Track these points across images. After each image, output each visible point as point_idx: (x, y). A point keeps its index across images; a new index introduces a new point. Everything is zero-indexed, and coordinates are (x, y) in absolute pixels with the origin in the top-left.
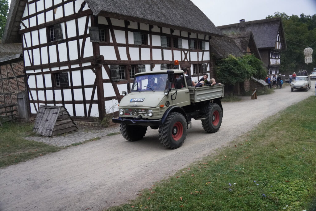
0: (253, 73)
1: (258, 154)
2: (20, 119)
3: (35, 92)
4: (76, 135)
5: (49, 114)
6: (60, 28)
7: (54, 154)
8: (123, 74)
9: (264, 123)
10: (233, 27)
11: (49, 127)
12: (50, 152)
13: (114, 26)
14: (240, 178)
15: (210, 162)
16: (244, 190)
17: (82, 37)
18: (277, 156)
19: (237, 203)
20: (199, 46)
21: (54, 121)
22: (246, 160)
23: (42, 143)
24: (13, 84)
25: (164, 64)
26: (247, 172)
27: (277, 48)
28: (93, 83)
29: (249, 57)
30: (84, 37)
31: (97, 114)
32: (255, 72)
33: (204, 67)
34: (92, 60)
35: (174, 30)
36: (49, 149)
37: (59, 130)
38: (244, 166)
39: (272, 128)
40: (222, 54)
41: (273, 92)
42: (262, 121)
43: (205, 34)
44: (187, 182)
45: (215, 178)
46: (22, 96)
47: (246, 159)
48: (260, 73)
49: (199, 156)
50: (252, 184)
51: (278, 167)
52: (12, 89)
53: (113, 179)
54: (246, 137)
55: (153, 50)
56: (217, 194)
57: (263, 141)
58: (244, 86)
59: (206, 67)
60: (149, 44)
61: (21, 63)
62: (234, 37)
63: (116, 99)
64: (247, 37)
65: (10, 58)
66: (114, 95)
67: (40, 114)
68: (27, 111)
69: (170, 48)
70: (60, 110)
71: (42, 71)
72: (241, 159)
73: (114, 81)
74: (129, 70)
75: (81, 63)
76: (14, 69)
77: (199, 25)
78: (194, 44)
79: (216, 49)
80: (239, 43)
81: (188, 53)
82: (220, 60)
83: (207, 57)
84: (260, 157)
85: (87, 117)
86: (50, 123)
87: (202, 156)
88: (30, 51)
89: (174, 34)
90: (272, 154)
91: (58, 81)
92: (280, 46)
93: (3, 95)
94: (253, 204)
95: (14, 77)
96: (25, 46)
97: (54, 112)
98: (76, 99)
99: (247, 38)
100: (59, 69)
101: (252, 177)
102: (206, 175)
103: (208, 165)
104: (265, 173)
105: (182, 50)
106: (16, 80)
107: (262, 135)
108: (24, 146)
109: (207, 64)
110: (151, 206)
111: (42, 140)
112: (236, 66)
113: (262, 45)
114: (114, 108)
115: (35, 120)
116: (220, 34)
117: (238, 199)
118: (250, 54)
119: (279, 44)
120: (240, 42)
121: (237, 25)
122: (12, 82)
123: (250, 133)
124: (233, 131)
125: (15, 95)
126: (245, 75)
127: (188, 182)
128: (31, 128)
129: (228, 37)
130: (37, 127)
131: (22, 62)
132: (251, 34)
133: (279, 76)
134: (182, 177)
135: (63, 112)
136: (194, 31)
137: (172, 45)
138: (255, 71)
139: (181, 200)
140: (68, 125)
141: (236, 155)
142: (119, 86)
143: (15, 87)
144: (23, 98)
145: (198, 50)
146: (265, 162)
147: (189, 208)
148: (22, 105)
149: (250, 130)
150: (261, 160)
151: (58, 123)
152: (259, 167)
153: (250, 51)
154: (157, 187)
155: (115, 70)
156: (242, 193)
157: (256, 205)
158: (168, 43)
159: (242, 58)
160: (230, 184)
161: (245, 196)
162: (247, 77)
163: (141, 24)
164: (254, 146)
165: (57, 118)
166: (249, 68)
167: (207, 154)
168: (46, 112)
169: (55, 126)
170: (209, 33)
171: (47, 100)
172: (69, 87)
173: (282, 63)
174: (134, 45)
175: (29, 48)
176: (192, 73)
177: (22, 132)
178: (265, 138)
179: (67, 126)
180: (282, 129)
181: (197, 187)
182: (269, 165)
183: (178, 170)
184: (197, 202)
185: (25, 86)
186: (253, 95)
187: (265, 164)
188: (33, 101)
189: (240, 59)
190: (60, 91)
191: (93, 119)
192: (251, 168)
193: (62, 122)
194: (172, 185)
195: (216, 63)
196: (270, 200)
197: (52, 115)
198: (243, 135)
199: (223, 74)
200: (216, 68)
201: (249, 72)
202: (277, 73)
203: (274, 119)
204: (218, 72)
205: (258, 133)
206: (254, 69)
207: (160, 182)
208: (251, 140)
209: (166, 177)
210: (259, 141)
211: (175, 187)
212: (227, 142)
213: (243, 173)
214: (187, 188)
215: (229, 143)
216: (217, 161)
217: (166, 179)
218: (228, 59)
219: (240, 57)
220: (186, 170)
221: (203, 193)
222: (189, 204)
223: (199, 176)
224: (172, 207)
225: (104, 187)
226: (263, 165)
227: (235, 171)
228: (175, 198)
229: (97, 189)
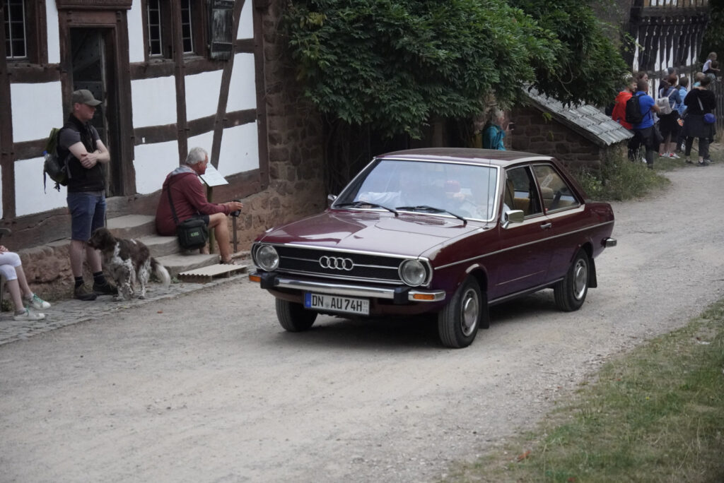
0: (533, 62)
9: (620, 382)
32: (552, 56)
33: (218, 13)
39: (677, 412)
41: (664, 183)
42: (607, 369)
48: (577, 60)
54: (511, 468)
107: (617, 458)
112: (425, 8)
123: (536, 443)
124: (425, 428)
138: (551, 50)
149: (532, 426)
162: (495, 85)
176: (137, 53)
178: (638, 475)
198: (487, 454)
199: (345, 65)
200: (299, 23)
201: (514, 56)
202: (684, 62)
203: (685, 358)
204: (311, 49)
205: (585, 443)
206: (545, 36)
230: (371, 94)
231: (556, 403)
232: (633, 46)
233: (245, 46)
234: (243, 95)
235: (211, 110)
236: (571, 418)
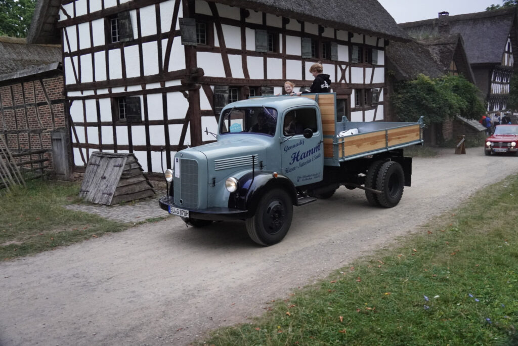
0: (460, 108)
1: (473, 249)
2: (56, 174)
3: (83, 128)
4: (151, 205)
5: (107, 166)
6: (127, 20)
7: (116, 234)
9: (481, 196)
10: (426, 25)
11: (108, 188)
12: (110, 231)
13: (221, 18)
14: (443, 288)
15: (388, 259)
16: (451, 310)
17: (166, 36)
18: (507, 254)
19: (440, 331)
20: (366, 58)
21: (116, 179)
22: (452, 258)
23: (95, 215)
24: (45, 114)
25: (305, 87)
26: (455, 278)
27: (506, 64)
28: (183, 116)
29: (453, 79)
30: (171, 36)
32: (465, 107)
33: (374, 95)
34: (184, 77)
35: (325, 28)
36: (108, 227)
37: (124, 195)
38: (448, 268)
39: (497, 205)
40: (407, 73)
42: (478, 193)
43: (379, 35)
45: (399, 287)
46: (60, 136)
47: (452, 256)
48: (472, 108)
49: (369, 247)
50: (465, 300)
51: (511, 273)
52: (43, 123)
53: (221, 281)
54: (449, 218)
55: (288, 61)
56: (404, 314)
57: (480, 227)
58: (443, 131)
59: (378, 93)
60: (281, 52)
61: (60, 79)
62: (428, 43)
64: (451, 43)
65: (40, 69)
67: (91, 166)
68: (67, 161)
69: (316, 59)
70: (127, 160)
71: (95, 93)
72: (442, 255)
73: (219, 113)
74: (245, 95)
75: (164, 82)
76: (47, 88)
77: (368, 19)
78: (359, 54)
79: (397, 63)
80: (436, 54)
81: (348, 69)
82: (403, 83)
83: (379, 76)
84: (476, 254)
86: (109, 182)
87: (372, 247)
88: (75, 58)
89: (324, 35)
90: (498, 249)
91: (122, 111)
92: (512, 60)
93: (27, 134)
94: (469, 335)
95: (46, 102)
96: (66, 50)
97: (117, 164)
98: (153, 143)
99: (452, 45)
100: (126, 90)
101: (465, 288)
102: (383, 281)
103: (385, 263)
104: (486, 282)
105: (338, 63)
106: (49, 107)
107: (479, 217)
108: (65, 220)
109: (379, 89)
111: (95, 210)
112: (430, 94)
113: (478, 58)
115: (80, 176)
116: (404, 37)
117: (442, 324)
118: (455, 74)
119: (510, 57)
120: (439, 53)
121: (434, 22)
122: (43, 111)
123: (457, 212)
124: (426, 206)
125: (47, 134)
126: (446, 111)
127: (352, 291)
128: (76, 190)
129: (418, 44)
130: (87, 189)
131: (61, 77)
132: (459, 38)
133: (507, 114)
134: (340, 282)
135: (132, 165)
136: (359, 31)
137: (321, 55)
138: (464, 105)
139: (341, 321)
140: (139, 187)
141: (433, 248)
143: (48, 120)
144: (60, 140)
145: (365, 64)
146: (486, 263)
147: (356, 336)
148: (59, 150)
149: (456, 207)
150: (478, 259)
151: (122, 184)
152: (475, 270)
153: (455, 69)
154: (298, 296)
155: (222, 94)
157: (474, 337)
158: (313, 51)
159: (440, 80)
160: (426, 297)
161: (453, 320)
162: (449, 114)
163: (268, 16)
164: (464, 235)
165: (120, 174)
166: (454, 99)
167: (381, 244)
168: (103, 163)
169: (117, 188)
170: (385, 35)
171: (104, 143)
172: (142, 121)
173: (511, 92)
174: (255, 52)
175: (73, 52)
176: (353, 105)
177: (61, 196)
178: (485, 222)
179: (137, 188)
180: (514, 208)
181: (368, 300)
182: (494, 269)
183: (334, 269)
184: (370, 326)
185: (66, 118)
186: (458, 146)
187: (487, 267)
188: (79, 145)
189: (438, 82)
190: (126, 127)
192: (461, 272)
193: (129, 182)
194: (324, 294)
195: (396, 87)
196: (499, 329)
197: (113, 170)
198: (443, 214)
199: (408, 108)
200: (395, 97)
201: (454, 107)
202: (502, 109)
203: (499, 190)
204: (399, 104)
205: (471, 213)
206: (463, 101)
207: (302, 289)
208: (458, 223)
209: (312, 281)
210: (473, 226)
211: (330, 299)
212: (417, 226)
213: (447, 280)
214: (350, 301)
215: (419, 227)
216: (401, 256)
217: (313, 284)
218: (417, 81)
219: (438, 79)
220: (346, 270)
221: (379, 311)
222: (355, 328)
223: (370, 281)
224: (326, 332)
225: (205, 293)
226: (482, 267)
227: (432, 275)
228: (331, 318)
229: (194, 296)
230: (415, 116)
231: (463, 201)
232: (487, 105)
233: (381, 103)
234: (380, 115)
235: (371, 119)
236: (467, 205)
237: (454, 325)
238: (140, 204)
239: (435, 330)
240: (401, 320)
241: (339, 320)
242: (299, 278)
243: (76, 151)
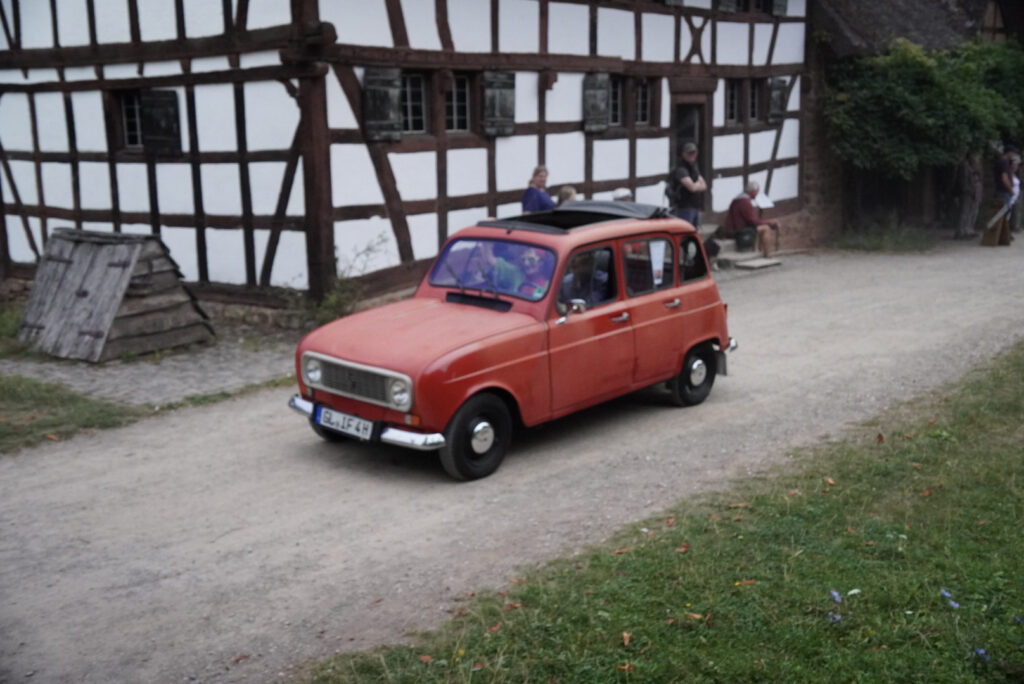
0: (999, 128)
1: (978, 484)
3: (30, 166)
4: (203, 361)
5: (92, 265)
7: (109, 434)
8: (417, 111)
11: (92, 321)
12: (92, 426)
14: (886, 573)
15: (761, 501)
16: (897, 627)
21: (115, 296)
22: (920, 503)
23: (57, 387)
25: (598, 72)
26: (919, 552)
28: (285, 142)
29: (989, 52)
31: (300, 275)
32: (1014, 124)
33: (775, 94)
34: (286, 44)
36: (88, 415)
37: (133, 337)
40: (862, 36)
44: (657, 574)
45: (778, 568)
47: (923, 498)
49: (720, 471)
50: (934, 604)
54: (932, 406)
55: (553, 7)
56: (777, 632)
57: (1009, 431)
59: (786, 91)
63: (383, 216)
66: (377, 198)
67: (51, 264)
69: (628, 2)
70: (143, 250)
71: (62, 76)
72: (898, 496)
73: (377, 138)
74: (442, 92)
75: (238, 54)
79: (838, 12)
81: (708, 28)
82: (852, 62)
83: (790, 45)
84: (984, 496)
85: (258, 289)
86: (96, 304)
87: (729, 473)
91: (132, 127)
97: (116, 259)
98: (211, 208)
100: (141, 71)
101: (939, 575)
102: (740, 553)
103: (752, 511)
104: (997, 563)
105: (683, 13)
107: (1009, 405)
109: (788, 79)
110: (501, 660)
111: (58, 375)
112: (922, 91)
114: (375, 252)
115: (26, 289)
117: (866, 658)
118: (998, 36)
123: (955, 391)
126: (962, 137)
127: (662, 575)
128: (11, 324)
130: (39, 322)
134: (636, 553)
135: (154, 262)
138: (1013, 119)
139: (626, 643)
140: (174, 319)
141: (877, 478)
142: (397, 161)
145: (755, 15)
146: (1006, 518)
149: (955, 380)
150: (986, 508)
151: (130, 309)
152: (973, 535)
153: (999, 24)
154: (530, 585)
155: (382, 89)
156: (885, 634)
159: (954, 55)
160: (835, 594)
161: (898, 651)
162: (968, 144)
164: (962, 449)
165: (124, 284)
167: (752, 464)
168: (81, 256)
169: (116, 319)
171: (85, 205)
172: (182, 153)
176: (719, 119)
178: (1022, 417)
179: (168, 321)
181: (698, 597)
183: (626, 522)
187: (1006, 528)
188: (19, 209)
189: (947, 60)
191: (281, 297)
192: (936, 538)
193: (147, 305)
194: (594, 581)
195: (834, 75)
196: (1009, 676)
197: (106, 273)
198: (920, 396)
199: (861, 128)
200: (830, 98)
201: (984, 124)
204: (838, 118)
205: (989, 393)
206: (1010, 109)
207: (544, 568)
208: (952, 420)
209: (570, 550)
210: (988, 426)
211: (605, 592)
212: (847, 423)
213: (899, 556)
214: (653, 599)
215: (852, 427)
216: (792, 496)
217: (571, 556)
218: (888, 58)
219: (945, 52)
220: (657, 525)
221: (719, 622)
222: (657, 661)
223: (708, 552)
224: (586, 668)
225: (312, 575)
226: (993, 528)
227: (864, 543)
228: (601, 635)
229: (284, 582)
230: (878, 148)
231: (976, 365)
233: (793, 115)
234: (790, 146)
235: (765, 156)
236: (983, 376)
237: (899, 662)
238: (174, 360)
239: (847, 671)
240: (769, 646)
241: (619, 642)
242: (543, 542)
243: (13, 223)
